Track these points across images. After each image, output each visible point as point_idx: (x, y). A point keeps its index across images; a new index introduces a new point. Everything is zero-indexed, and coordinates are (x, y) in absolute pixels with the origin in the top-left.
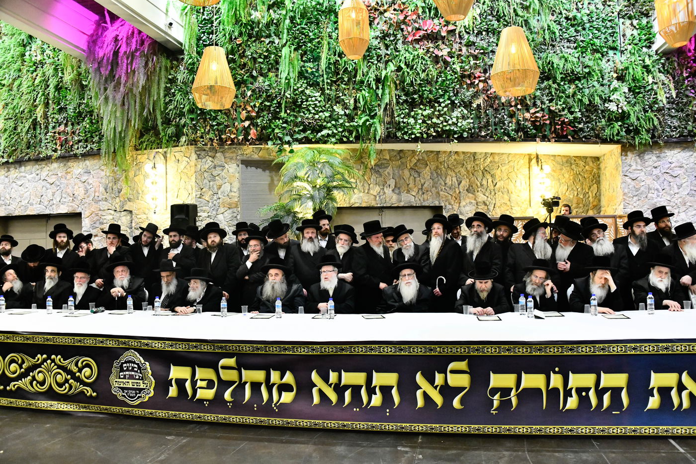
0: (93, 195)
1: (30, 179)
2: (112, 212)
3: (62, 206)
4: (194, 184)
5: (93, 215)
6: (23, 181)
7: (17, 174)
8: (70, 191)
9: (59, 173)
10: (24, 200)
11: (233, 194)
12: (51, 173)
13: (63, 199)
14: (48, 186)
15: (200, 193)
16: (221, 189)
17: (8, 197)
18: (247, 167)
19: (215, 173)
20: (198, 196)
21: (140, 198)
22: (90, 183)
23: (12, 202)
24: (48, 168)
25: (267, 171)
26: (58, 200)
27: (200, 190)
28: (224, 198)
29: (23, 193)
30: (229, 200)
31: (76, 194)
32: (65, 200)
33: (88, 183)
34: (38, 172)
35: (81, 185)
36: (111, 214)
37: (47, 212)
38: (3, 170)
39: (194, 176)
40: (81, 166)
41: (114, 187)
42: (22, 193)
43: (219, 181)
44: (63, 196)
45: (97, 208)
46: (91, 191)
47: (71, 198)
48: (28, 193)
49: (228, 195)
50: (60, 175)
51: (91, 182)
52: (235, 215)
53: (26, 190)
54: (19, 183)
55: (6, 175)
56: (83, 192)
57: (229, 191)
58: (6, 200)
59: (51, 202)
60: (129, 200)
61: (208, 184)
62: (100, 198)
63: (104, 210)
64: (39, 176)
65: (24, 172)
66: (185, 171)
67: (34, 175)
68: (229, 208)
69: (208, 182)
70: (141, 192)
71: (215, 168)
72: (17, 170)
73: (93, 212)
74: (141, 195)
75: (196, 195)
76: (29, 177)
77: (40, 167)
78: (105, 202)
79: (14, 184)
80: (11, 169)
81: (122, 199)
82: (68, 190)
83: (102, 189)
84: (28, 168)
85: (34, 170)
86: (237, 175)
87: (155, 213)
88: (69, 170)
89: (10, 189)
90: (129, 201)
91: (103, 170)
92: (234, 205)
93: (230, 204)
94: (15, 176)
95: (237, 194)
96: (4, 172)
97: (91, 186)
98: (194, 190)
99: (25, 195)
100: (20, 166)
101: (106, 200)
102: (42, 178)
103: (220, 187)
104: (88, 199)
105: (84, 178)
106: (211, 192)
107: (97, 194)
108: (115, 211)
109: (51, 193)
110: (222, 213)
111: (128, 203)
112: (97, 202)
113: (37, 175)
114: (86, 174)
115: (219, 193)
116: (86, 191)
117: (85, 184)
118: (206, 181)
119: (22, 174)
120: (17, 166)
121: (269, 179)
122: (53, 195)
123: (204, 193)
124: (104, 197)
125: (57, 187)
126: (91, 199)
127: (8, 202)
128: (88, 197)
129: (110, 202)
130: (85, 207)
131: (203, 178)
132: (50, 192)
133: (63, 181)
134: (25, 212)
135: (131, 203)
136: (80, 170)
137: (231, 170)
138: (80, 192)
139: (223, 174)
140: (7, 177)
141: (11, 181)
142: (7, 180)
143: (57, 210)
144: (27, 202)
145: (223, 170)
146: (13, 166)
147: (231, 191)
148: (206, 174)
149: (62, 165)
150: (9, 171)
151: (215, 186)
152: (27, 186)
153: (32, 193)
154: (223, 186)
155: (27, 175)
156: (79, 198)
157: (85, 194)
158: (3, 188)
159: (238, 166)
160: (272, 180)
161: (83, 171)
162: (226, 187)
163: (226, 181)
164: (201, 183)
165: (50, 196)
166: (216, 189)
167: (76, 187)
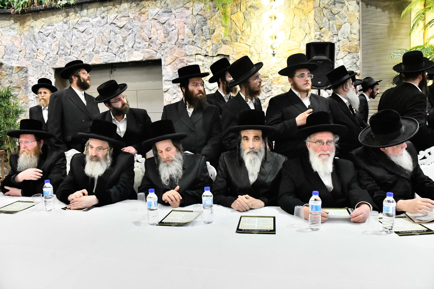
0: (176, 38)
1: (93, 23)
2: (202, 58)
3: (135, 53)
4: (312, 22)
5: (176, 62)
6: (86, 27)
7: (78, 19)
8: (145, 34)
9: (130, 14)
10: (88, 47)
11: (353, 36)
12: (120, 15)
13: (137, 45)
14: (117, 30)
15: (319, 33)
16: (342, 29)
17: (68, 45)
18: (367, 5)
19: (335, 10)
20: (318, 37)
21: (239, 40)
22: (171, 24)
23: (73, 51)
24: (117, 10)
25: (387, 12)
26: (131, 46)
27: (319, 30)
28: (344, 40)
29: (87, 39)
30: (349, 43)
31: (154, 37)
32: (139, 45)
33: (169, 24)
34: (103, 15)
35: (159, 26)
36: (200, 60)
37: (117, 60)
38: (60, 16)
39: (313, 12)
40: (159, 5)
41: (204, 28)
42: (84, 40)
43: (339, 21)
44: (137, 40)
45: (182, 53)
46: (173, 34)
47: (147, 43)
48: (93, 39)
49: (348, 38)
50: (131, 16)
51: (172, 22)
52: (355, 60)
53: (90, 36)
54: (81, 29)
55: (65, 20)
56: (162, 35)
57: (349, 32)
58: (66, 49)
59: (122, 49)
60: (225, 42)
61: (328, 23)
62: (185, 42)
63: (191, 55)
64: (105, 20)
65: (87, 16)
66: (300, 6)
67: (99, 18)
68: (349, 53)
69: (327, 20)
70: (240, 33)
71: (334, 4)
72: (78, 15)
73: (177, 58)
74: (240, 37)
75: (315, 36)
76: (94, 21)
77: (106, 9)
78: (192, 46)
79: (75, 30)
80: (70, 14)
81: (214, 42)
82: (143, 34)
83: (187, 31)
84: (92, 10)
85: (98, 12)
86: (357, 14)
87: (274, 55)
88: (143, 10)
89: (70, 36)
90: (225, 44)
91: (188, 8)
92: (354, 50)
93: (350, 48)
94: (76, 21)
95: (357, 37)
96: (62, 18)
97: (173, 28)
98: (313, 29)
99: (90, 42)
100: (82, 9)
101: (193, 43)
102: (110, 21)
103: (339, 28)
104: (170, 43)
105: (163, 19)
106: (330, 33)
107: (181, 37)
108: (206, 56)
109: (121, 38)
110: (342, 58)
111: (224, 46)
112: (181, 46)
113: (103, 18)
114: (166, 14)
115: (339, 34)
116: (167, 34)
117: (165, 25)
118: (325, 19)
119: (84, 19)
120: (77, 9)
121: (388, 20)
122: (124, 41)
123: (323, 33)
124: (191, 39)
125: (128, 31)
126: (174, 42)
127: (69, 51)
128: (169, 41)
129: (199, 45)
130: (166, 53)
131: (322, 15)
132: (119, 38)
133: (136, 23)
134: (90, 61)
135: (227, 47)
136: (158, 9)
137: (351, 8)
138: (158, 34)
139: (343, 12)
140: (66, 23)
141: (71, 27)
142: (66, 26)
143: (129, 58)
144: (91, 49)
145: (342, 7)
146: (73, 10)
147: (351, 33)
148: (325, 11)
149: (134, 5)
150: (68, 16)
151: (335, 26)
152: (91, 31)
153: (97, 39)
154: (343, 26)
155: (90, 19)
156: (158, 42)
157: (165, 37)
158: (62, 35)
159: (358, 4)
160: (391, 23)
161: (162, 10)
162: (346, 28)
163: (346, 20)
164: (320, 22)
165: (120, 41)
166: (335, 29)
167: (153, 30)
